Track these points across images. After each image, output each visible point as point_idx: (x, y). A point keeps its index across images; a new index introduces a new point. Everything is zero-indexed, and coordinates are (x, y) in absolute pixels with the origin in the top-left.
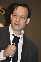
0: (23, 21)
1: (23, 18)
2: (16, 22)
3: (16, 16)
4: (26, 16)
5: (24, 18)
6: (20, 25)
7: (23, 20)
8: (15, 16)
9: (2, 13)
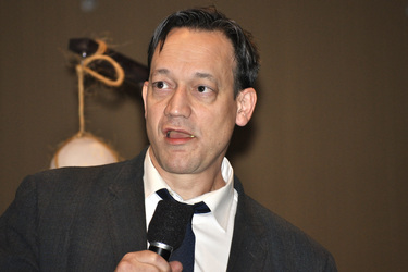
0: (210, 108)
1: (206, 91)
2: (166, 119)
3: (165, 86)
4: (223, 76)
5: (215, 92)
6: (198, 134)
7: (209, 100)
8: (160, 85)
9: (107, 81)
